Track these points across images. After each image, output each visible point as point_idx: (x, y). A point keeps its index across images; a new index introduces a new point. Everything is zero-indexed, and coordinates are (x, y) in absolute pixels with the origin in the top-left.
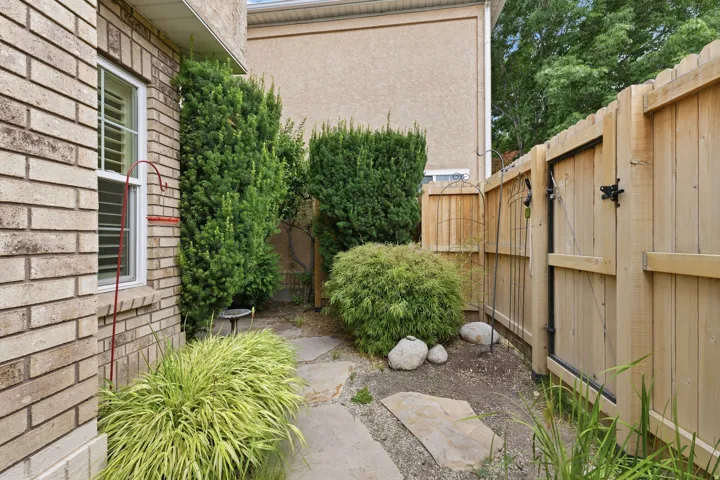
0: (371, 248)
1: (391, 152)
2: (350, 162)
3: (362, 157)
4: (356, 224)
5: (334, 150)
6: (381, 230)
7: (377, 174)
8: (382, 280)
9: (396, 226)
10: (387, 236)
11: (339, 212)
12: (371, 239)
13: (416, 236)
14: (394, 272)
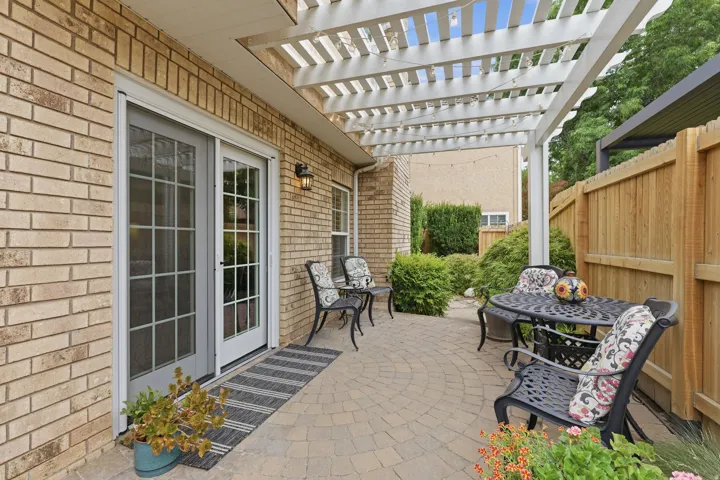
0: (457, 255)
1: (465, 216)
2: (448, 220)
3: (453, 217)
4: (449, 245)
5: (440, 215)
6: (460, 248)
7: (458, 225)
8: (461, 267)
9: (467, 246)
10: (463, 251)
11: (442, 240)
12: (456, 252)
13: (476, 250)
14: (466, 264)
